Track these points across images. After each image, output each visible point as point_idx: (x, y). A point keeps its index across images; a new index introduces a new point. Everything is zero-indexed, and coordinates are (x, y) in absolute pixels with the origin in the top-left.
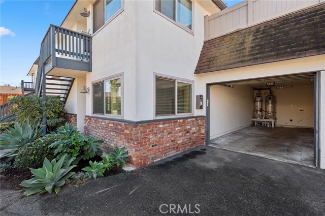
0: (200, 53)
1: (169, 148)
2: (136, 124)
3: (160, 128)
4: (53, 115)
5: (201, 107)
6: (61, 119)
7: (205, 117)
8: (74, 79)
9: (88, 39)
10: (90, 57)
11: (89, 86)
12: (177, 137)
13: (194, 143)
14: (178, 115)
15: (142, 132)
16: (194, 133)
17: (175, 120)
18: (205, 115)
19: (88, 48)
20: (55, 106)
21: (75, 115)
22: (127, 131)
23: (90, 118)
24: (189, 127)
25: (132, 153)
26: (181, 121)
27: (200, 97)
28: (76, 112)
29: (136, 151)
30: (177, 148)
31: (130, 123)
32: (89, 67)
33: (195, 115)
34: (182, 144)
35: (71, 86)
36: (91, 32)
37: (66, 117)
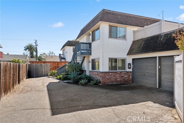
0: (130, 46)
1: (114, 81)
2: (102, 72)
3: (110, 74)
4: (79, 70)
5: (130, 68)
6: (81, 72)
7: (131, 72)
8: (85, 57)
9: (90, 44)
10: (91, 50)
11: (90, 60)
12: (117, 78)
13: (126, 81)
14: (118, 71)
15: (104, 75)
16: (126, 78)
17: (116, 72)
18: (132, 71)
19: (90, 47)
20: (80, 67)
21: (86, 71)
22: (100, 75)
23: (90, 71)
24: (123, 75)
25: (101, 80)
26: (119, 73)
27: (129, 64)
28: (86, 69)
29: (102, 80)
30: (117, 82)
31: (101, 72)
32: (90, 54)
33: (127, 71)
34: (120, 81)
35: (84, 59)
36: (91, 42)
37: (82, 71)
